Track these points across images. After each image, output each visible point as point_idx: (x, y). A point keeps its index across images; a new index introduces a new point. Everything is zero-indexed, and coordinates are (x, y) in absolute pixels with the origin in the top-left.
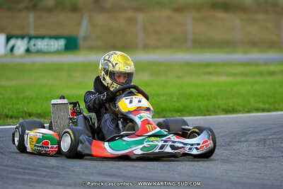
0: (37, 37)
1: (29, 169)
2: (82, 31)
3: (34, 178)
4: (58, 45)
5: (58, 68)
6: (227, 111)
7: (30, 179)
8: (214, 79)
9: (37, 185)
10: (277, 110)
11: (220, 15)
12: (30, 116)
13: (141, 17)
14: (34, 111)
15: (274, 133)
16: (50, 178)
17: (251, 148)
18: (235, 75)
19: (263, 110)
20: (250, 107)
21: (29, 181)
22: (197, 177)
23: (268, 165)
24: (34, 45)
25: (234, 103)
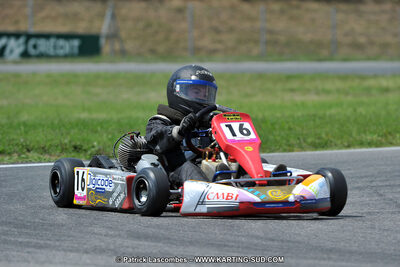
0: (39, 37)
2: (104, 27)
3: (35, 241)
4: (72, 48)
5: (69, 80)
6: (315, 146)
7: (28, 242)
8: (299, 98)
9: (38, 251)
10: (391, 144)
12: (29, 151)
16: (58, 240)
18: (328, 92)
19: (370, 144)
20: (351, 139)
21: (28, 245)
22: (273, 240)
24: (35, 47)
25: (327, 134)
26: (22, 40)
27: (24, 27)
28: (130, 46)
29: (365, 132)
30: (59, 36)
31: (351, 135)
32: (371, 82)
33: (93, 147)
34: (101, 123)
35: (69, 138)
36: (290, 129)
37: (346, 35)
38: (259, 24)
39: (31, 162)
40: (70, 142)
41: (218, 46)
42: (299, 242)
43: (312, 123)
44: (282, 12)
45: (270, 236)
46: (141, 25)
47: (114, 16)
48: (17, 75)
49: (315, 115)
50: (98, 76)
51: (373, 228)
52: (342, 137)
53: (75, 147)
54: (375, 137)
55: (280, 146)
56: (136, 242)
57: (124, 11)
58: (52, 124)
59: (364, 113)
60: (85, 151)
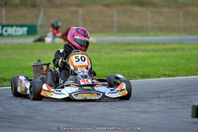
0: (8, 26)
1: (5, 118)
2: (40, 21)
3: (8, 124)
4: (24, 31)
5: (23, 47)
6: (143, 77)
8: (134, 54)
10: (179, 76)
11: (137, 9)
12: (5, 81)
13: (81, 11)
14: (7, 78)
15: (178, 92)
17: (161, 102)
18: (148, 51)
19: (169, 76)
20: (160, 73)
23: (174, 114)
24: (6, 31)
25: (148, 71)
29: (166, 70)
30: (18, 26)
32: (168, 46)
39: (6, 86)
41: (94, 29)
58: (16, 68)
59: (165, 61)
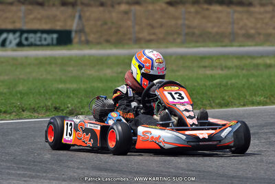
0: (29, 32)
2: (74, 25)
3: (29, 173)
4: (52, 39)
8: (209, 72)
12: (23, 111)
16: (45, 172)
18: (228, 68)
19: (259, 104)
20: (246, 100)
21: (24, 176)
22: (193, 171)
24: (27, 39)
25: (229, 97)
26: (18, 34)
27: (18, 25)
28: (92, 37)
29: (255, 95)
30: (43, 32)
31: (245, 98)
32: (259, 61)
33: (68, 108)
34: (73, 91)
35: (51, 102)
36: (203, 93)
37: (241, 29)
38: (180, 22)
39: (25, 118)
40: (52, 104)
41: (153, 37)
42: (211, 172)
43: (219, 89)
44: (197, 13)
45: (191, 168)
46: (99, 23)
47: (80, 17)
48: (14, 59)
49: (220, 84)
50: (70, 59)
51: (262, 161)
52: (239, 99)
53: (56, 108)
54: (262, 98)
55: (197, 105)
56: (98, 173)
57: (87, 14)
58: (39, 92)
59: (254, 82)
60: (63, 110)
